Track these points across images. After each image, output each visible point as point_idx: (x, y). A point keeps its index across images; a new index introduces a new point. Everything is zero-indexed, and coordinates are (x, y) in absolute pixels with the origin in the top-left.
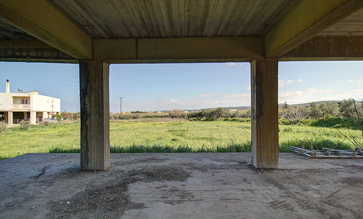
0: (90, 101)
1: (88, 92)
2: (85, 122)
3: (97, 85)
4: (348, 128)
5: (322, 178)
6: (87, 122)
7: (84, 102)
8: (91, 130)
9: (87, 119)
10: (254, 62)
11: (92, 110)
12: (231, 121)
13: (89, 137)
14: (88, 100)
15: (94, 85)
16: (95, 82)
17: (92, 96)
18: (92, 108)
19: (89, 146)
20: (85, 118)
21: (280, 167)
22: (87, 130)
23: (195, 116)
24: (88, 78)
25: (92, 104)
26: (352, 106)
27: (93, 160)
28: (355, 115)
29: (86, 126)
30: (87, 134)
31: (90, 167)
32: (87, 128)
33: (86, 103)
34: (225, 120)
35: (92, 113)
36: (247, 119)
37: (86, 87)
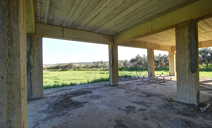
0: (33, 58)
1: (32, 53)
2: (30, 70)
3: (38, 49)
4: (127, 71)
5: (132, 85)
6: (31, 71)
7: (29, 58)
8: (34, 75)
9: (31, 69)
10: (111, 45)
11: (35, 63)
12: (78, 70)
13: (32, 80)
14: (32, 57)
15: (36, 49)
16: (37, 47)
17: (35, 55)
18: (35, 62)
19: (33, 84)
20: (29, 68)
21: (119, 84)
22: (31, 75)
23: (54, 68)
24: (32, 45)
25: (35, 60)
26: (127, 63)
27: (35, 93)
28: (128, 66)
29: (30, 73)
30: (31, 78)
31: (33, 97)
32: (31, 74)
33: (31, 59)
34: (74, 70)
35: (35, 65)
36: (86, 69)
37: (31, 50)
